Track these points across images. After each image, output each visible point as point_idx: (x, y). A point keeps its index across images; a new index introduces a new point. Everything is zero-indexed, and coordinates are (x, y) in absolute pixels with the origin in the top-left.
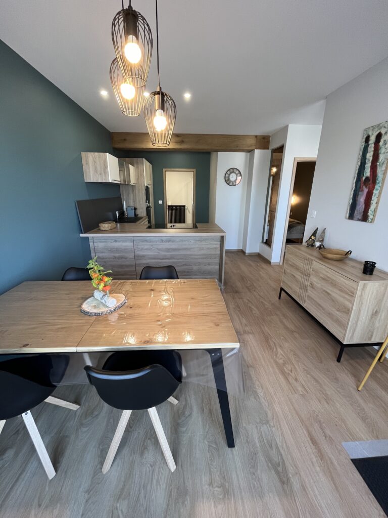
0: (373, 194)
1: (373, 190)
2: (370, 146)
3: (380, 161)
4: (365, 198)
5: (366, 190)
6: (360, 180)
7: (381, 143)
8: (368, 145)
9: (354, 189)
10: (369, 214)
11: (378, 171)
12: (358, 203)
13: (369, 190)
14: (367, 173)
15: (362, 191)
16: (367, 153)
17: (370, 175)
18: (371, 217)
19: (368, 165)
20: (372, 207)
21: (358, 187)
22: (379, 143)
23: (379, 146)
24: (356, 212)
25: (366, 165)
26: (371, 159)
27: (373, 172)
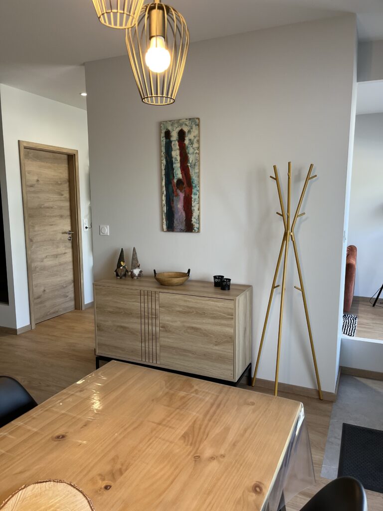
0: (193, 199)
1: (191, 194)
2: (173, 143)
3: (191, 162)
4: (182, 204)
5: (182, 195)
6: (171, 183)
7: (187, 142)
8: (171, 142)
9: (165, 193)
10: (193, 222)
11: (190, 173)
12: (175, 210)
13: (185, 195)
14: (178, 174)
15: (177, 195)
16: (172, 150)
17: (183, 177)
18: (196, 226)
19: (177, 165)
20: (195, 215)
21: (170, 191)
22: (184, 141)
23: (185, 144)
24: (175, 222)
25: (174, 165)
26: (179, 158)
27: (185, 174)
